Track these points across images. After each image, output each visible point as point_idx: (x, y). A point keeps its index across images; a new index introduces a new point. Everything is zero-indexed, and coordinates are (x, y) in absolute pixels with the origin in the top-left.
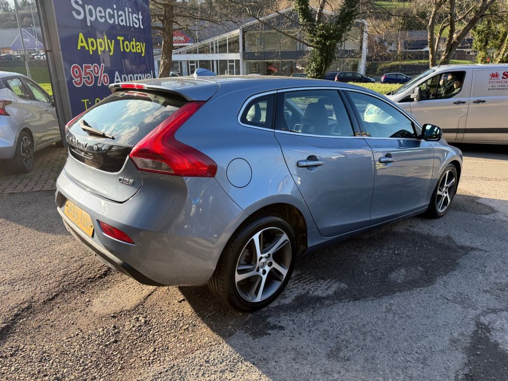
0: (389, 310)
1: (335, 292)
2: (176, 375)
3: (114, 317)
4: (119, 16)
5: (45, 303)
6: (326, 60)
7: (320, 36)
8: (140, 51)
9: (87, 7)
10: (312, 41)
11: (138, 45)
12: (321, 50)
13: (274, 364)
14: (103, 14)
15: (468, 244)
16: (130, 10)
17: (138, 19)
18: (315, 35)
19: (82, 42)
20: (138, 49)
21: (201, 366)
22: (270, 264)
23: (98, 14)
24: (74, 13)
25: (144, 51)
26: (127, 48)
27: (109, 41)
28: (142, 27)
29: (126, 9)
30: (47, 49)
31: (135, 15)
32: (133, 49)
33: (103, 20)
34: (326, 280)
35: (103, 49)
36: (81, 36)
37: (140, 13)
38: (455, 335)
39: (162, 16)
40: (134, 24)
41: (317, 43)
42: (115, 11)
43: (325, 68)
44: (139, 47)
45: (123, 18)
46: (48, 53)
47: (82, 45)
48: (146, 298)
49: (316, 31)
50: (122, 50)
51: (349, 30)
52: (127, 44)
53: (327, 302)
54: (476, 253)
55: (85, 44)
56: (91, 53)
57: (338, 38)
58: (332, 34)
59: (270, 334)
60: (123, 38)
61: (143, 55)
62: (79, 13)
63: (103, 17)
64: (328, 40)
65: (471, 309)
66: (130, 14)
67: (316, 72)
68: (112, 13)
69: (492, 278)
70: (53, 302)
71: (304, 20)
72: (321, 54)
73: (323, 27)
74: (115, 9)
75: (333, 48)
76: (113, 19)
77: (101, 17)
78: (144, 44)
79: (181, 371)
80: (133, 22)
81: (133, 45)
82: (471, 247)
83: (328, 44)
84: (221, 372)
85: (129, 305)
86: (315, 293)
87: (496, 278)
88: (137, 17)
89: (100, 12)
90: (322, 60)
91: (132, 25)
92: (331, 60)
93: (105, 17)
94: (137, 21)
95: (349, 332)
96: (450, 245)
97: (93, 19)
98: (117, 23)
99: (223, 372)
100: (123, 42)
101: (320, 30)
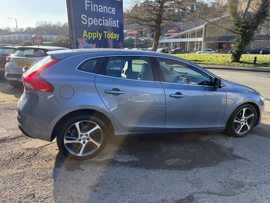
0: (146, 176)
1: (129, 161)
2: (22, 176)
3: (27, 149)
4: (105, 22)
5: (11, 139)
6: (245, 41)
7: (243, 27)
8: (116, 38)
9: (89, 19)
10: (237, 30)
11: (115, 35)
12: (243, 36)
13: (62, 183)
14: (97, 22)
15: (241, 155)
16: (112, 19)
17: (116, 23)
18: (239, 27)
19: (85, 34)
20: (115, 37)
21: (34, 175)
22: (88, 139)
23: (94, 22)
24: (82, 22)
25: (118, 38)
26: (109, 37)
27: (99, 33)
28: (118, 26)
29: (110, 18)
30: (71, 38)
31: (114, 21)
32: (112, 37)
33: (97, 24)
34: (131, 155)
35: (95, 37)
36: (85, 31)
37: (117, 20)
38: (168, 198)
39: (156, 20)
40: (114, 25)
41: (241, 31)
42: (104, 20)
43: (245, 46)
44: (116, 36)
45: (108, 22)
46: (71, 39)
47: (85, 35)
48: (45, 145)
49: (240, 24)
50: (106, 38)
51: (262, 23)
52: (109, 35)
53: (118, 164)
54: (240, 161)
55: (86, 35)
56: (89, 39)
57: (255, 28)
58: (251, 25)
59: (74, 171)
60: (106, 32)
61: (117, 40)
62: (85, 21)
63: (97, 23)
64: (247, 29)
65: (196, 188)
66: (112, 21)
67: (239, 48)
68: (102, 21)
69: (233, 177)
70: (14, 139)
71: (233, 18)
72: (242, 38)
73: (245, 22)
74: (103, 19)
75: (251, 34)
76: (102, 24)
77: (96, 23)
78: (119, 34)
79: (25, 175)
80: (113, 24)
81: (112, 35)
82: (241, 157)
83: (247, 31)
84: (39, 179)
85: (37, 146)
86: (118, 160)
87: (237, 177)
88: (116, 22)
89: (96, 20)
90: (242, 41)
91: (112, 26)
92: (249, 41)
93: (98, 23)
94: (115, 24)
95: (112, 180)
96: (227, 153)
97: (92, 24)
98: (104, 25)
99: (39, 180)
100: (107, 34)
101: (243, 23)
